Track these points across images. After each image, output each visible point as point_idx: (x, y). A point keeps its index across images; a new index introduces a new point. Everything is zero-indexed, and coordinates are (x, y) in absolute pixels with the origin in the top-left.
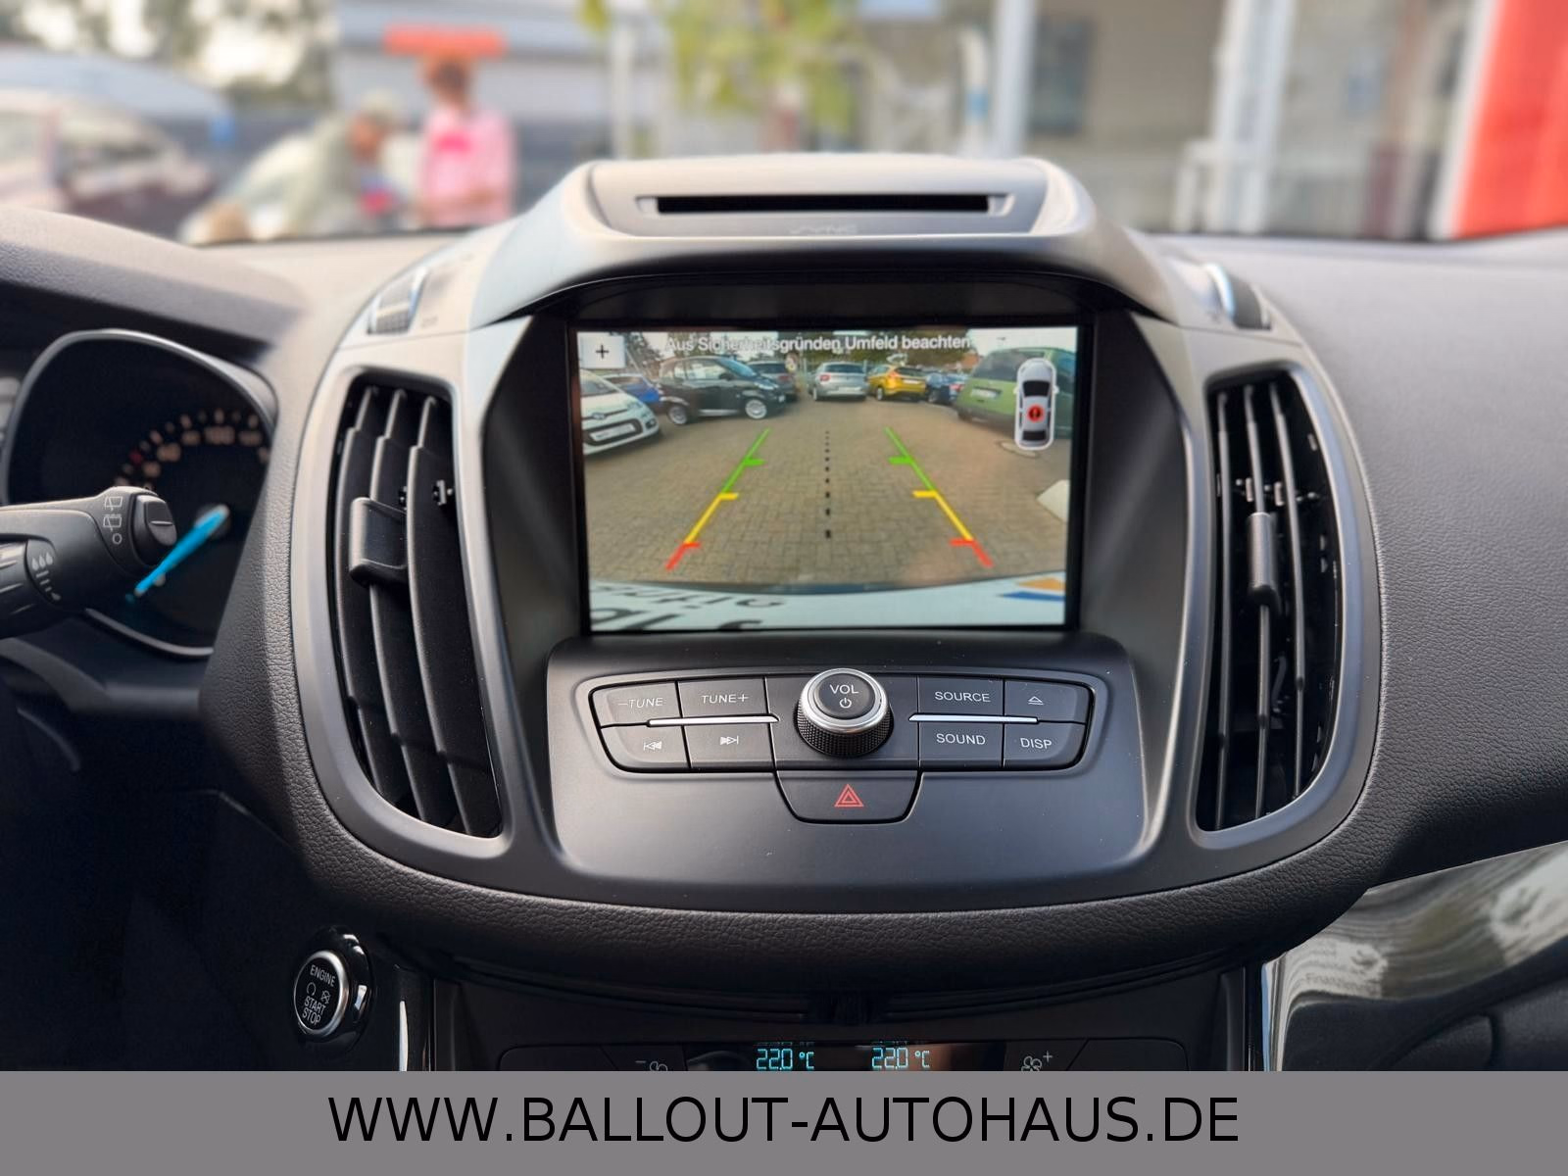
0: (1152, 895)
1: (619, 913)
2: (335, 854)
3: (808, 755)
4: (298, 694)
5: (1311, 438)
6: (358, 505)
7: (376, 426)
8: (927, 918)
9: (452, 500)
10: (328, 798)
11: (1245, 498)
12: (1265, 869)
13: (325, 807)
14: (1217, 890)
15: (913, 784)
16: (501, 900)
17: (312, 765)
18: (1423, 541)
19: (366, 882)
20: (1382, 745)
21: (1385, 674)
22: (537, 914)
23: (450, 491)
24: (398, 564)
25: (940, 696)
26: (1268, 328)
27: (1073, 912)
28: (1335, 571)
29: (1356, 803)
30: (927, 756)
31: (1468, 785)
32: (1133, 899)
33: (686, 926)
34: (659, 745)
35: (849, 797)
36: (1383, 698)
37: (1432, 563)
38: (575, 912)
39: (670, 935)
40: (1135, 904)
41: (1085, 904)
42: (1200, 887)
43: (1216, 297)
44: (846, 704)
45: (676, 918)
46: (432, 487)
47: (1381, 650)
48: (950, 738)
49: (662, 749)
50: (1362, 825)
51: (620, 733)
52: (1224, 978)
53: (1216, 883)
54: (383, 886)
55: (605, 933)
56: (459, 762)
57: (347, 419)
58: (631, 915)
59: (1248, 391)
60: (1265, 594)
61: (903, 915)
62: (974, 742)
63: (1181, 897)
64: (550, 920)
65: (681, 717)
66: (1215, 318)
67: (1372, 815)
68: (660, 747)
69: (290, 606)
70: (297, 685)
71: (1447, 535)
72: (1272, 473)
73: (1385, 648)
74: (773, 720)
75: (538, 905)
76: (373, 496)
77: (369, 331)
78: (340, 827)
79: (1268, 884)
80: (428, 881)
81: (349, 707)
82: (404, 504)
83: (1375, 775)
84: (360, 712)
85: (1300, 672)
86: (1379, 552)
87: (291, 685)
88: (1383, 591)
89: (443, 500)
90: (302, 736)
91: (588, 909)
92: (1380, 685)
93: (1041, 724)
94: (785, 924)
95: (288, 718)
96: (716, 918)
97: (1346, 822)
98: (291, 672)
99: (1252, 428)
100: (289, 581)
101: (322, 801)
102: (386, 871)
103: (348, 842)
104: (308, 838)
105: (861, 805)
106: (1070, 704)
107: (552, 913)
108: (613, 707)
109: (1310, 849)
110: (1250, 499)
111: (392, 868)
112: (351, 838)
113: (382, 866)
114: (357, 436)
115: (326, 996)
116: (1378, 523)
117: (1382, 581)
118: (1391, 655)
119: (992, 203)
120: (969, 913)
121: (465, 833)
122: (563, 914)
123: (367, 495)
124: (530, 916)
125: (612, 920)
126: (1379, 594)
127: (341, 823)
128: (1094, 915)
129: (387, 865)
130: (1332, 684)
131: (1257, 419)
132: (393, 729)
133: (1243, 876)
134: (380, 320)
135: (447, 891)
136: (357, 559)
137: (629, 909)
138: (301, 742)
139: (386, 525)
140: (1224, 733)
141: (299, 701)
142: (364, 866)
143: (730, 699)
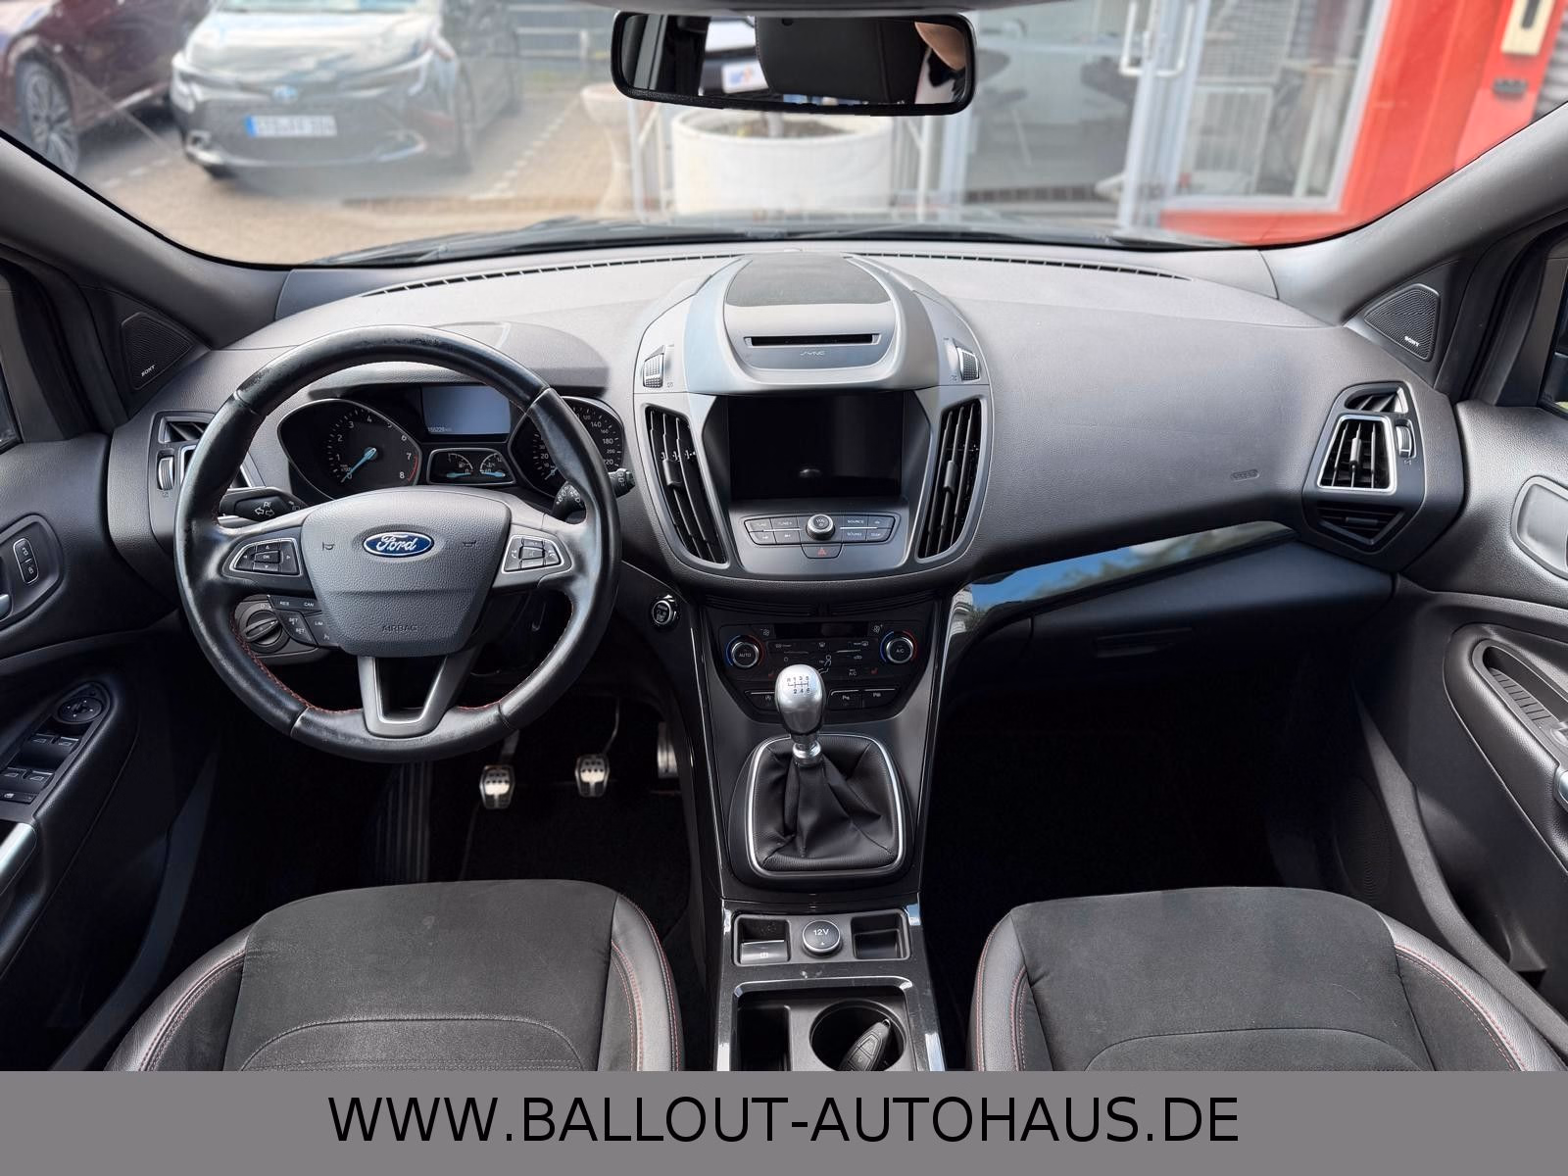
0: (904, 575)
1: (762, 582)
2: (680, 568)
3: (812, 540)
4: (660, 524)
5: (979, 427)
6: (665, 462)
7: (661, 430)
9: (693, 458)
10: (674, 553)
12: (938, 568)
13: (672, 555)
14: (922, 574)
15: (840, 547)
16: (730, 579)
17: (668, 544)
19: (689, 576)
23: (691, 455)
24: (681, 482)
25: (849, 521)
26: (976, 379)
27: (882, 580)
29: (968, 548)
30: (844, 539)
33: (780, 585)
34: (767, 537)
35: (822, 551)
38: (750, 582)
39: (775, 587)
40: (900, 577)
42: (919, 572)
43: (957, 369)
44: (821, 525)
45: (774, 583)
46: (685, 453)
48: (851, 534)
49: (767, 539)
50: (967, 556)
51: (755, 534)
52: (936, 603)
53: (922, 572)
55: (761, 587)
56: (710, 542)
57: (648, 425)
58: (767, 583)
59: (962, 409)
60: (948, 489)
62: (858, 535)
63: (913, 575)
64: (740, 584)
65: (773, 529)
66: (954, 378)
67: (971, 553)
70: (659, 522)
72: (961, 442)
74: (801, 529)
75: (738, 581)
76: (668, 458)
77: (644, 386)
78: (681, 562)
80: (708, 575)
81: (676, 529)
83: (973, 542)
84: (679, 529)
85: (956, 512)
87: (657, 521)
89: (688, 457)
90: (663, 536)
91: (753, 581)
93: (878, 529)
95: (658, 532)
96: (787, 583)
97: (962, 557)
98: (655, 518)
99: (957, 430)
100: (648, 490)
101: (671, 553)
103: (682, 565)
104: (672, 564)
105: (825, 553)
106: (888, 523)
107: (744, 583)
108: (752, 526)
109: (950, 563)
111: (696, 572)
114: (653, 432)
115: (665, 613)
119: (874, 337)
120: (853, 580)
121: (715, 562)
122: (747, 583)
123: (666, 457)
124: (736, 584)
125: (761, 584)
127: (681, 560)
128: (886, 580)
129: (694, 571)
130: (966, 515)
131: (961, 422)
132: (690, 533)
133: (932, 570)
134: (648, 380)
135: (713, 578)
136: (668, 481)
138: (664, 539)
139: (675, 466)
140: (931, 531)
141: (660, 526)
142: (687, 572)
143: (787, 523)
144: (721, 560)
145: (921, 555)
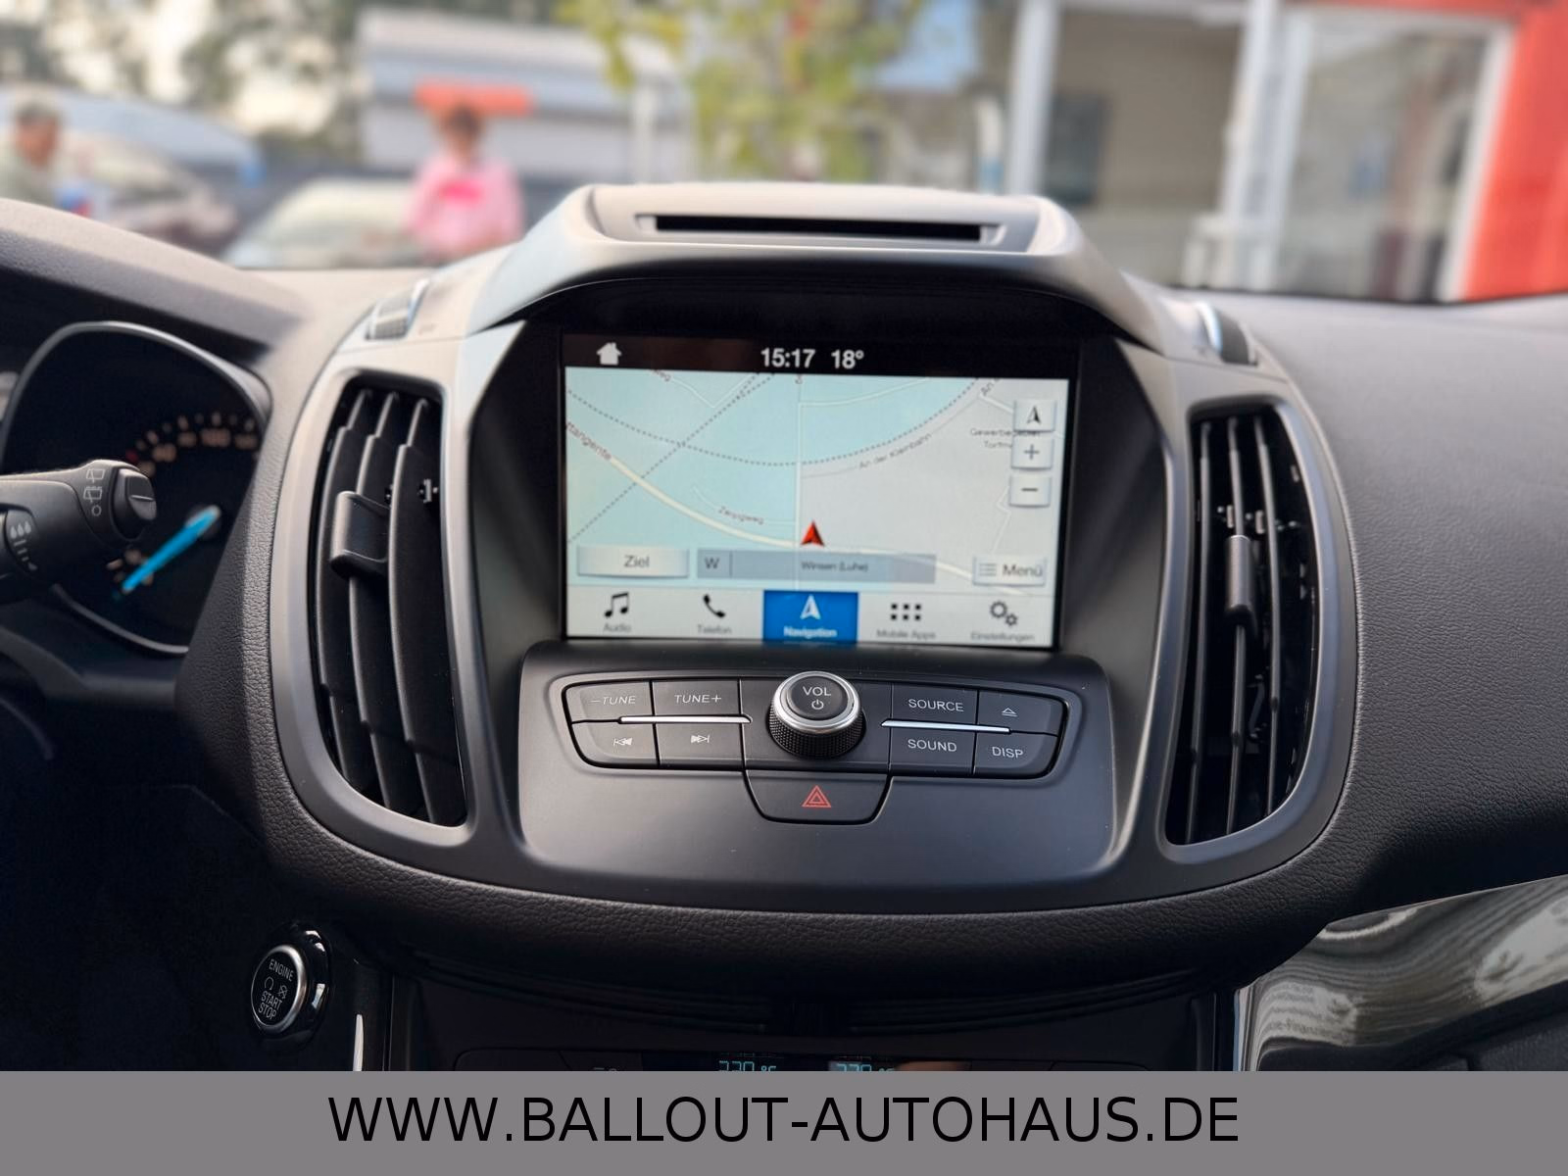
0: (1118, 906)
1: (578, 906)
2: (297, 838)
3: (778, 755)
4: (271, 679)
5: (1293, 469)
6: (343, 497)
7: (367, 424)
8: (889, 920)
9: (436, 497)
10: (294, 780)
11: (1225, 524)
12: (1234, 885)
13: (290, 791)
14: (1185, 904)
15: (881, 788)
16: (461, 888)
17: (280, 749)
18: (1402, 572)
19: (326, 867)
20: (1355, 767)
21: (1360, 697)
22: (497, 903)
23: (435, 490)
24: (379, 558)
25: (913, 704)
26: (1255, 364)
27: (1038, 920)
28: (1313, 596)
29: (1328, 823)
30: (897, 760)
31: (1441, 811)
32: (1100, 908)
33: (646, 921)
34: (629, 742)
35: (817, 798)
36: (1357, 722)
37: (1410, 591)
38: (534, 903)
39: (628, 929)
40: (1102, 914)
41: (1049, 912)
42: (1167, 900)
43: (1204, 331)
44: (818, 705)
45: (636, 912)
46: (418, 485)
47: (1357, 674)
48: (922, 744)
49: (631, 745)
50: (1334, 845)
51: (591, 729)
52: (1195, 1003)
53: (1185, 896)
54: (343, 870)
55: (564, 925)
56: (426, 752)
57: (339, 417)
58: (590, 907)
59: (1232, 424)
60: (1241, 614)
61: (865, 917)
62: (945, 749)
63: (1148, 909)
64: (510, 910)
65: (653, 715)
66: (1202, 352)
67: (1344, 835)
68: (630, 744)
69: (269, 594)
70: (270, 671)
71: (1426, 567)
72: (1253, 501)
73: (1361, 672)
74: (747, 721)
75: (497, 894)
76: (359, 491)
77: (368, 337)
78: (303, 811)
79: (1235, 899)
80: (389, 867)
81: (321, 694)
82: (388, 502)
83: (1348, 796)
84: (332, 699)
85: (1275, 693)
86: (1357, 579)
87: (265, 670)
88: (1360, 616)
89: (429, 498)
90: (272, 720)
91: (548, 899)
92: (1355, 708)
93: (1013, 734)
94: (747, 922)
95: (259, 701)
96: (676, 913)
97: (1317, 842)
98: (265, 658)
99: (1234, 457)
100: (270, 570)
101: (287, 784)
102: (348, 855)
103: (310, 826)
104: (271, 821)
105: (829, 806)
106: (1043, 716)
107: (511, 904)
108: (585, 703)
109: (1280, 868)
110: (1230, 525)
111: (353, 852)
112: (314, 822)
113: (343, 851)
114: (348, 434)
115: (283, 991)
116: (1357, 551)
117: (1359, 607)
118: (1367, 679)
119: (985, 233)
120: (931, 917)
121: (427, 819)
122: (523, 905)
123: (353, 489)
124: (489, 906)
125: (571, 911)
126: (1357, 619)
127: (305, 807)
128: (1059, 923)
129: (348, 850)
130: (1307, 707)
131: (1240, 448)
132: (363, 717)
133: (1211, 890)
134: (378, 327)
135: (407, 878)
136: (338, 550)
137: (590, 901)
138: (270, 727)
139: (369, 518)
140: (1197, 749)
141: (271, 686)
142: (325, 849)
143: (704, 699)
144: (449, 819)
145: (1176, 835)
